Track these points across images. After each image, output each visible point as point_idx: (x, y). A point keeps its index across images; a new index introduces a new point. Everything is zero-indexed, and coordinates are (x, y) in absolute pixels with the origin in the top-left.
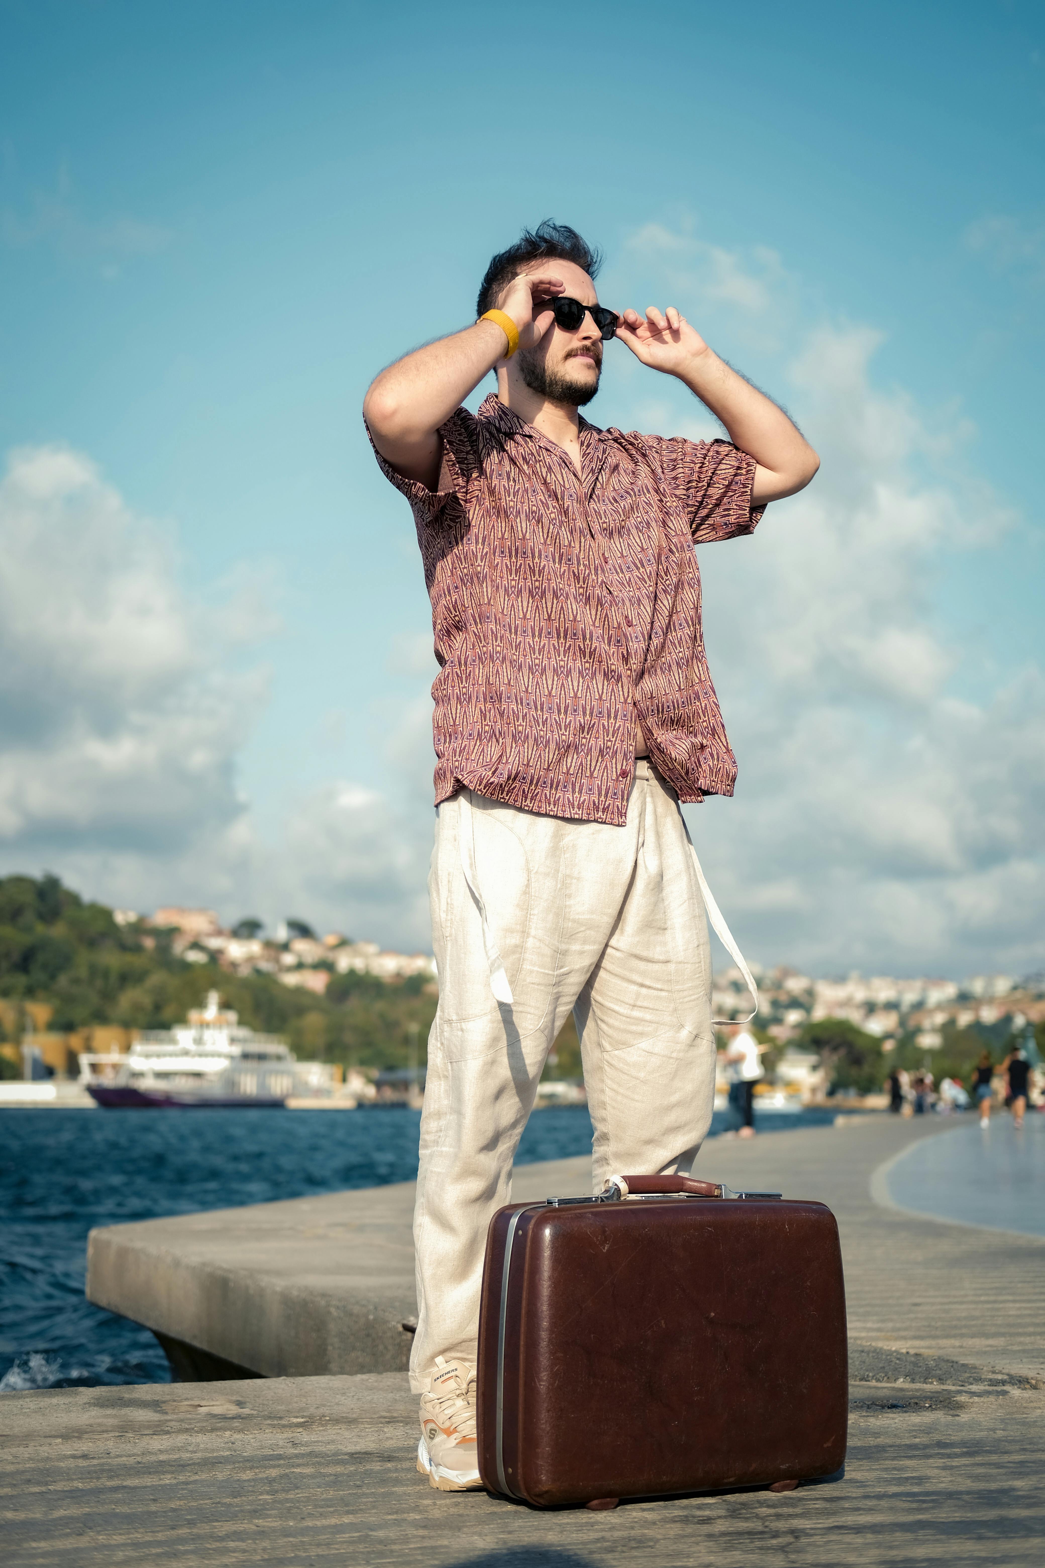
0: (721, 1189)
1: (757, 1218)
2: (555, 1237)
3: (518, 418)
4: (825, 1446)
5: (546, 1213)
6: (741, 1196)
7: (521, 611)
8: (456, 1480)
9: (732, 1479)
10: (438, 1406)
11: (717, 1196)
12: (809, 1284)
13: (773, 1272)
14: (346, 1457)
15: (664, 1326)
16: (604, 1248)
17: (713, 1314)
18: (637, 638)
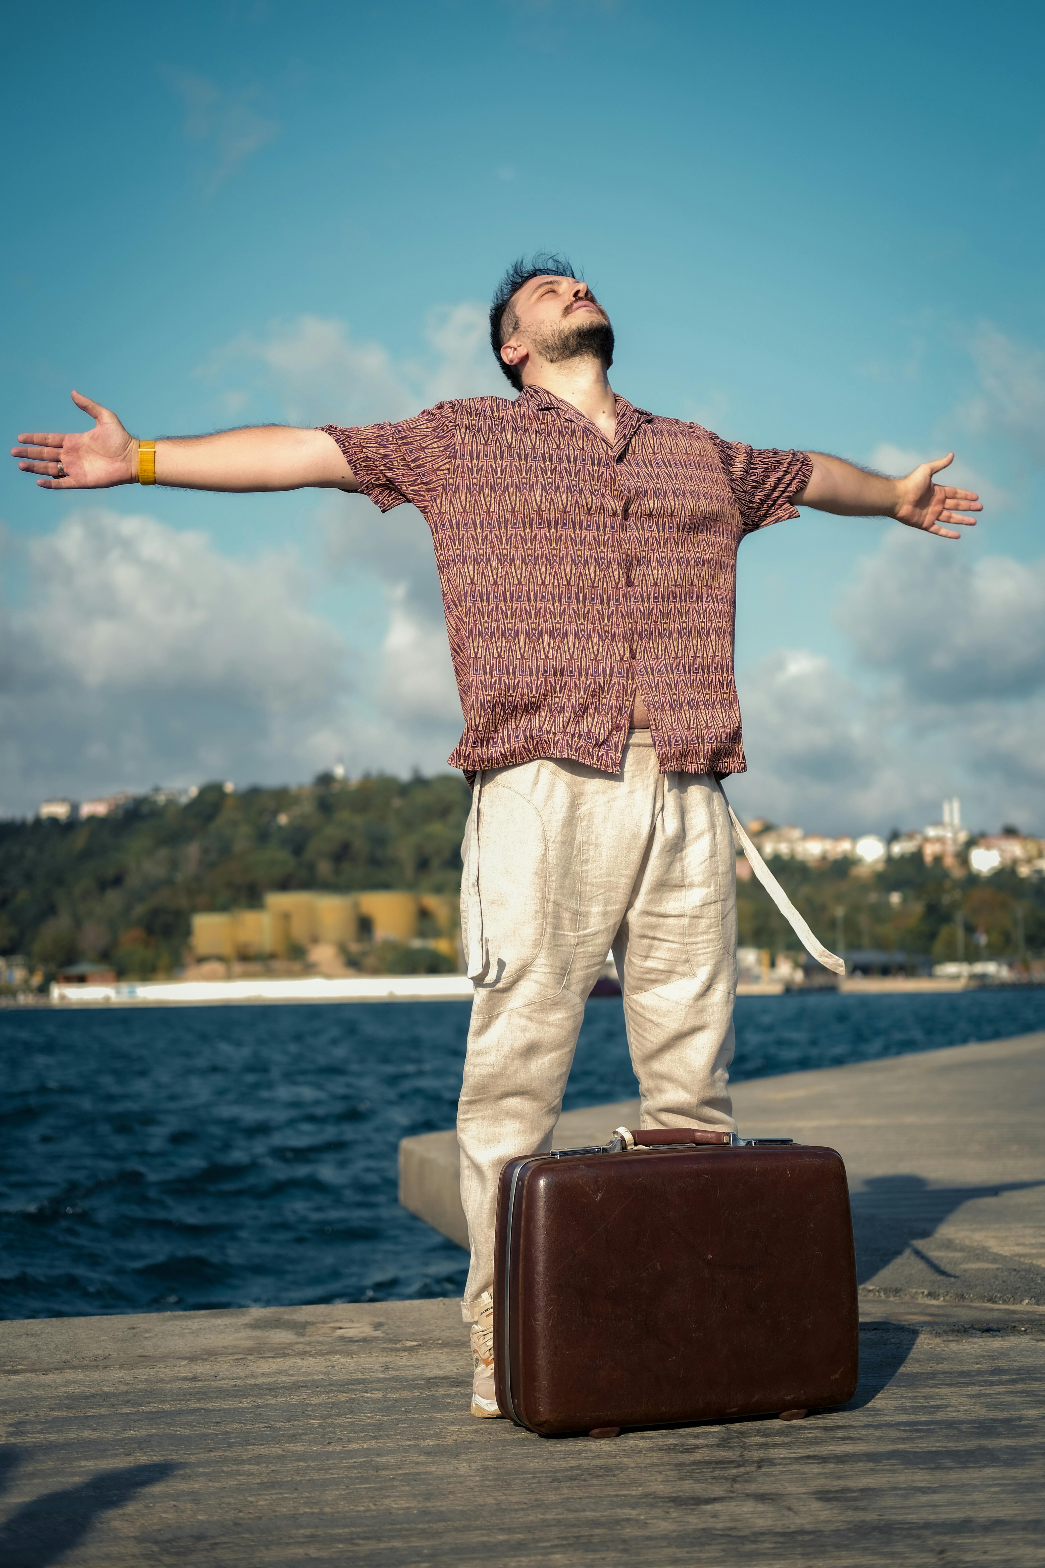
0: (730, 1137)
1: (757, 1165)
2: (548, 1187)
4: (833, 1378)
5: (542, 1165)
6: (749, 1143)
7: (515, 578)
8: (486, 1408)
9: (734, 1410)
10: (482, 1338)
11: (727, 1144)
12: (812, 1226)
13: (774, 1216)
14: (423, 1382)
15: (659, 1268)
16: (597, 1197)
17: (710, 1256)
18: (635, 598)
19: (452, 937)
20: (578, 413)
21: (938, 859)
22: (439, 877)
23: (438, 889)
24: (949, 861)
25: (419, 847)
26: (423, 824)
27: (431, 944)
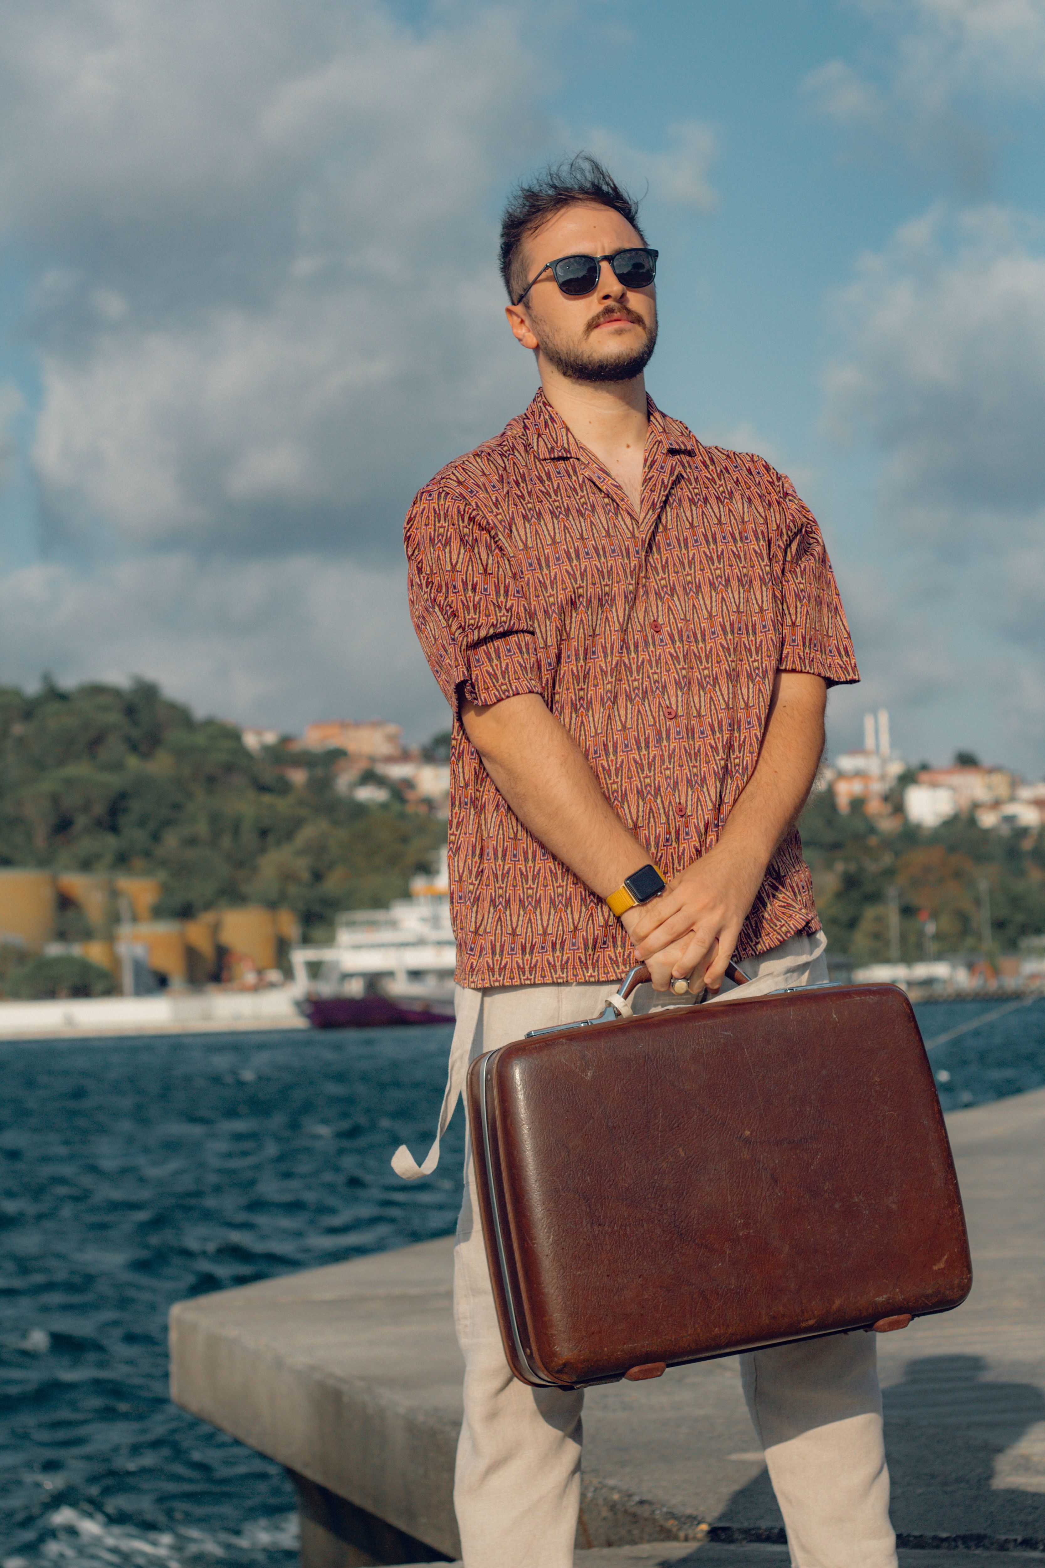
3: (568, 429)
4: (935, 1268)
9: (811, 1323)
15: (683, 1154)
16: (587, 1075)
17: (748, 1133)
19: (111, 939)
20: (602, 470)
21: (857, 804)
22: (87, 845)
23: (86, 865)
24: (874, 807)
25: (55, 799)
26: (61, 762)
27: (77, 950)
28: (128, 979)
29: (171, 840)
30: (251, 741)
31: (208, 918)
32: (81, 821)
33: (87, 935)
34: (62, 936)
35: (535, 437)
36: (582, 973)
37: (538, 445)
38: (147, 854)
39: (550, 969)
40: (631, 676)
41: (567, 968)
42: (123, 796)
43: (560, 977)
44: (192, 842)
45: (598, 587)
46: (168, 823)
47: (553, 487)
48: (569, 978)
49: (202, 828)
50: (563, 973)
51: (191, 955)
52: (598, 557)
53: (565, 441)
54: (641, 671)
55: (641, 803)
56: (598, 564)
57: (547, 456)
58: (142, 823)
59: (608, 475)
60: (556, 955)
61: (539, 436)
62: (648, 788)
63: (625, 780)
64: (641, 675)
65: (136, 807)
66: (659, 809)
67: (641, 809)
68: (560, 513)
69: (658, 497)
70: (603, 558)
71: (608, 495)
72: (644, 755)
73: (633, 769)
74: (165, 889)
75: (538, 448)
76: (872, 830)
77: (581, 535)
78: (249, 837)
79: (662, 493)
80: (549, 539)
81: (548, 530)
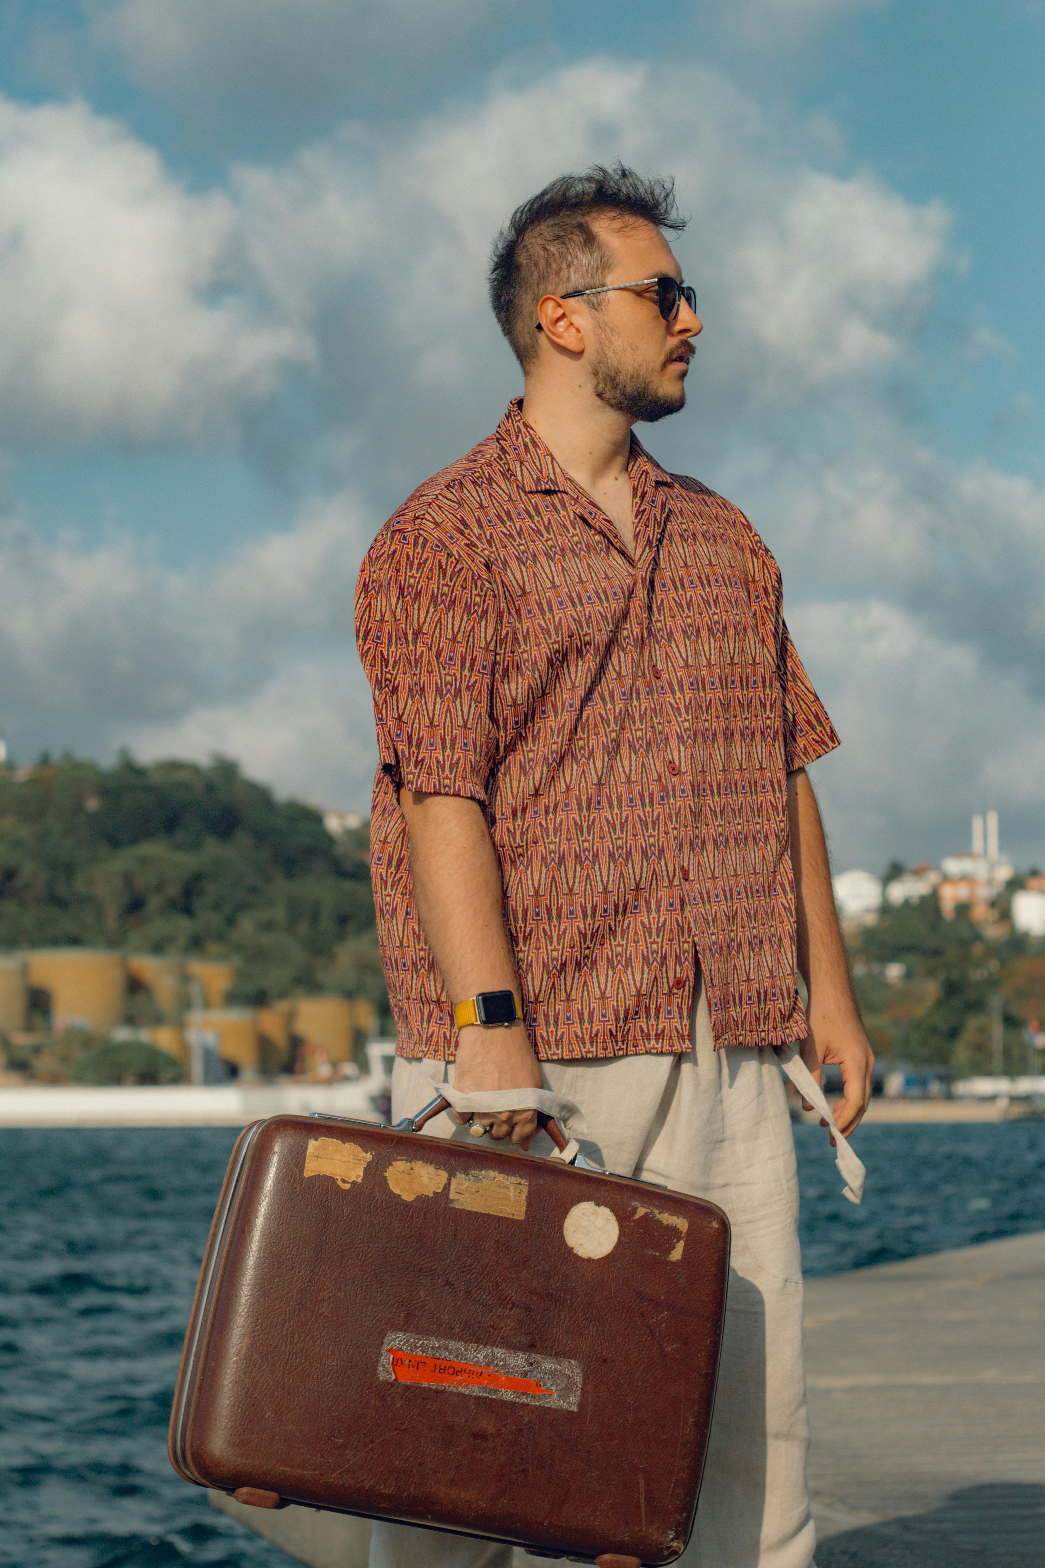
19: (181, 1025)
20: (592, 503)
21: (963, 909)
22: (159, 927)
23: (158, 948)
24: (980, 912)
25: (128, 878)
26: (134, 840)
27: (145, 1036)
28: (197, 1067)
29: (247, 925)
30: (333, 824)
31: (282, 1006)
32: (154, 902)
33: (157, 1020)
34: (130, 1020)
35: (518, 465)
36: (578, 1048)
37: (522, 475)
38: (221, 937)
39: (544, 1045)
40: (634, 725)
41: (562, 1044)
42: (198, 877)
43: (554, 1054)
44: (268, 926)
45: (604, 634)
46: (242, 907)
47: (544, 523)
48: (564, 1054)
49: (279, 913)
50: (558, 1049)
51: (264, 1044)
52: (600, 602)
53: (551, 471)
54: (644, 721)
55: (645, 863)
56: (601, 610)
57: (534, 488)
58: (217, 906)
59: (599, 509)
60: (550, 1030)
61: (522, 463)
62: (653, 848)
63: (630, 837)
64: (644, 724)
65: (212, 889)
66: (662, 871)
67: (645, 870)
68: (555, 553)
69: (653, 532)
70: (605, 603)
71: (601, 532)
72: (648, 812)
73: (638, 826)
74: (240, 975)
75: (523, 478)
76: (977, 937)
77: (580, 578)
78: (326, 923)
79: (656, 530)
80: (549, 582)
81: (545, 573)
